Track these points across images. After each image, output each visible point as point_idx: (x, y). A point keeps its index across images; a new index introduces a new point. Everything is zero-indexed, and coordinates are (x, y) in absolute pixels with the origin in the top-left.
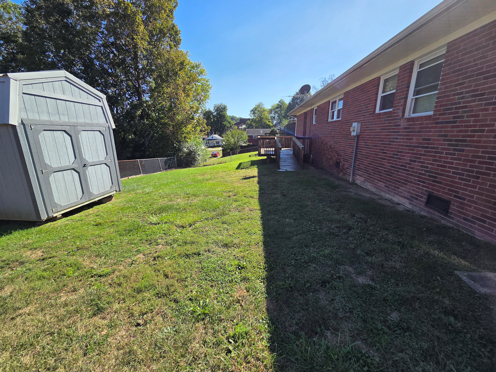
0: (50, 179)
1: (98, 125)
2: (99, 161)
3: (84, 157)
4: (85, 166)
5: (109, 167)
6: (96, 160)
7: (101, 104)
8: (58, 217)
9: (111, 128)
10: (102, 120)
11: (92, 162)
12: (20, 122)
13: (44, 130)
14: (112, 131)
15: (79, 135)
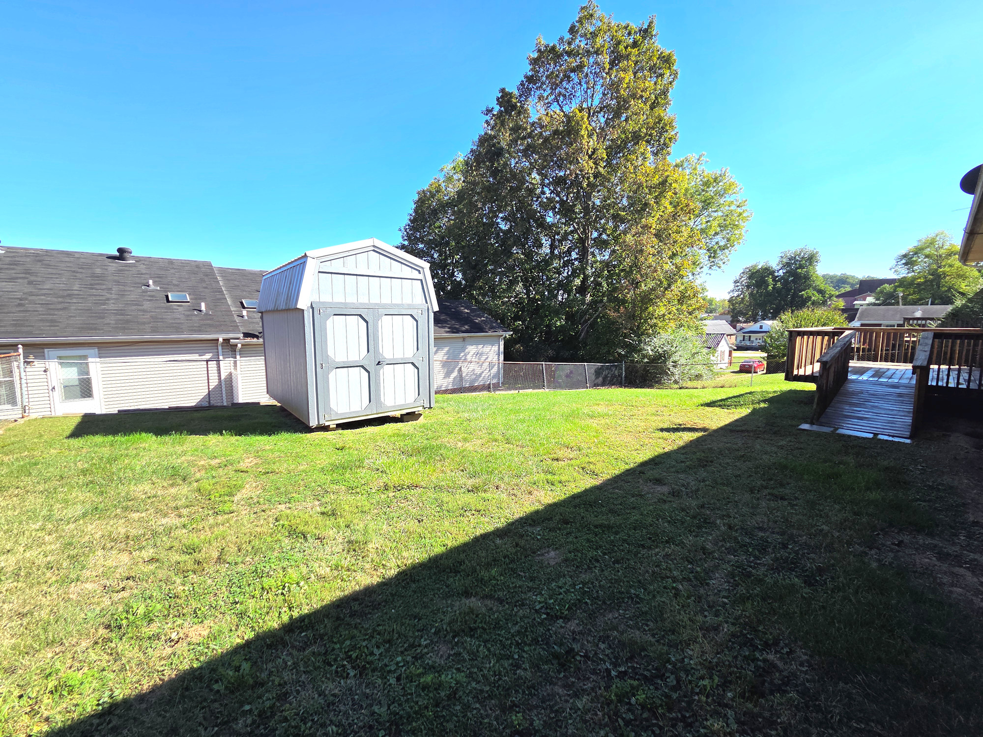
0: (330, 376)
1: (410, 307)
2: (402, 359)
3: (381, 351)
4: (379, 363)
5: (418, 368)
6: (399, 355)
7: (421, 277)
8: (331, 427)
9: (430, 311)
10: (419, 299)
11: (390, 360)
12: (310, 305)
13: (335, 315)
14: (432, 316)
15: (380, 322)
